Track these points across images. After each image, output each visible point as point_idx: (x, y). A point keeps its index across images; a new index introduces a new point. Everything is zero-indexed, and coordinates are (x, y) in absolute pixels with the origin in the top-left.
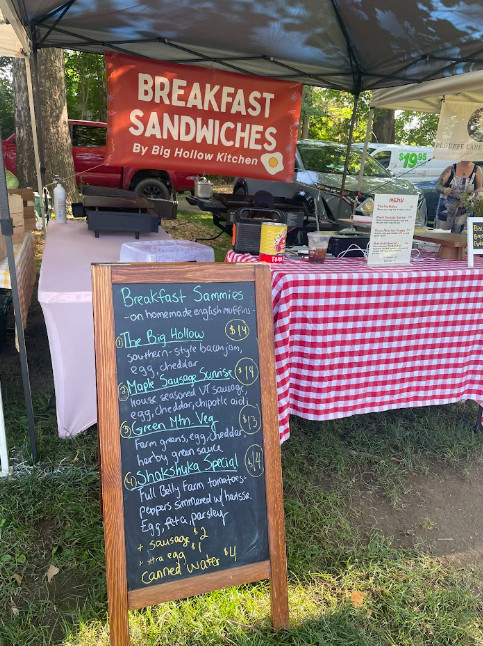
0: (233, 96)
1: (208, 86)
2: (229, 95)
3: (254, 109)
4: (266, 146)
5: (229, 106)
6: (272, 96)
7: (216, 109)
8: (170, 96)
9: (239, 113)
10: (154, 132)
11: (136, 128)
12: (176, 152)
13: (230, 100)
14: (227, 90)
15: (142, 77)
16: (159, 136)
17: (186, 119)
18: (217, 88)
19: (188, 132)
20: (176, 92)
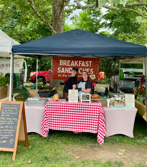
0: (81, 63)
3: (87, 65)
4: (91, 73)
5: (81, 65)
6: (92, 62)
7: (78, 66)
8: (67, 64)
9: (83, 66)
11: (59, 71)
12: (68, 76)
14: (80, 61)
15: (60, 61)
16: (64, 73)
17: (70, 68)
18: (77, 61)
20: (68, 63)
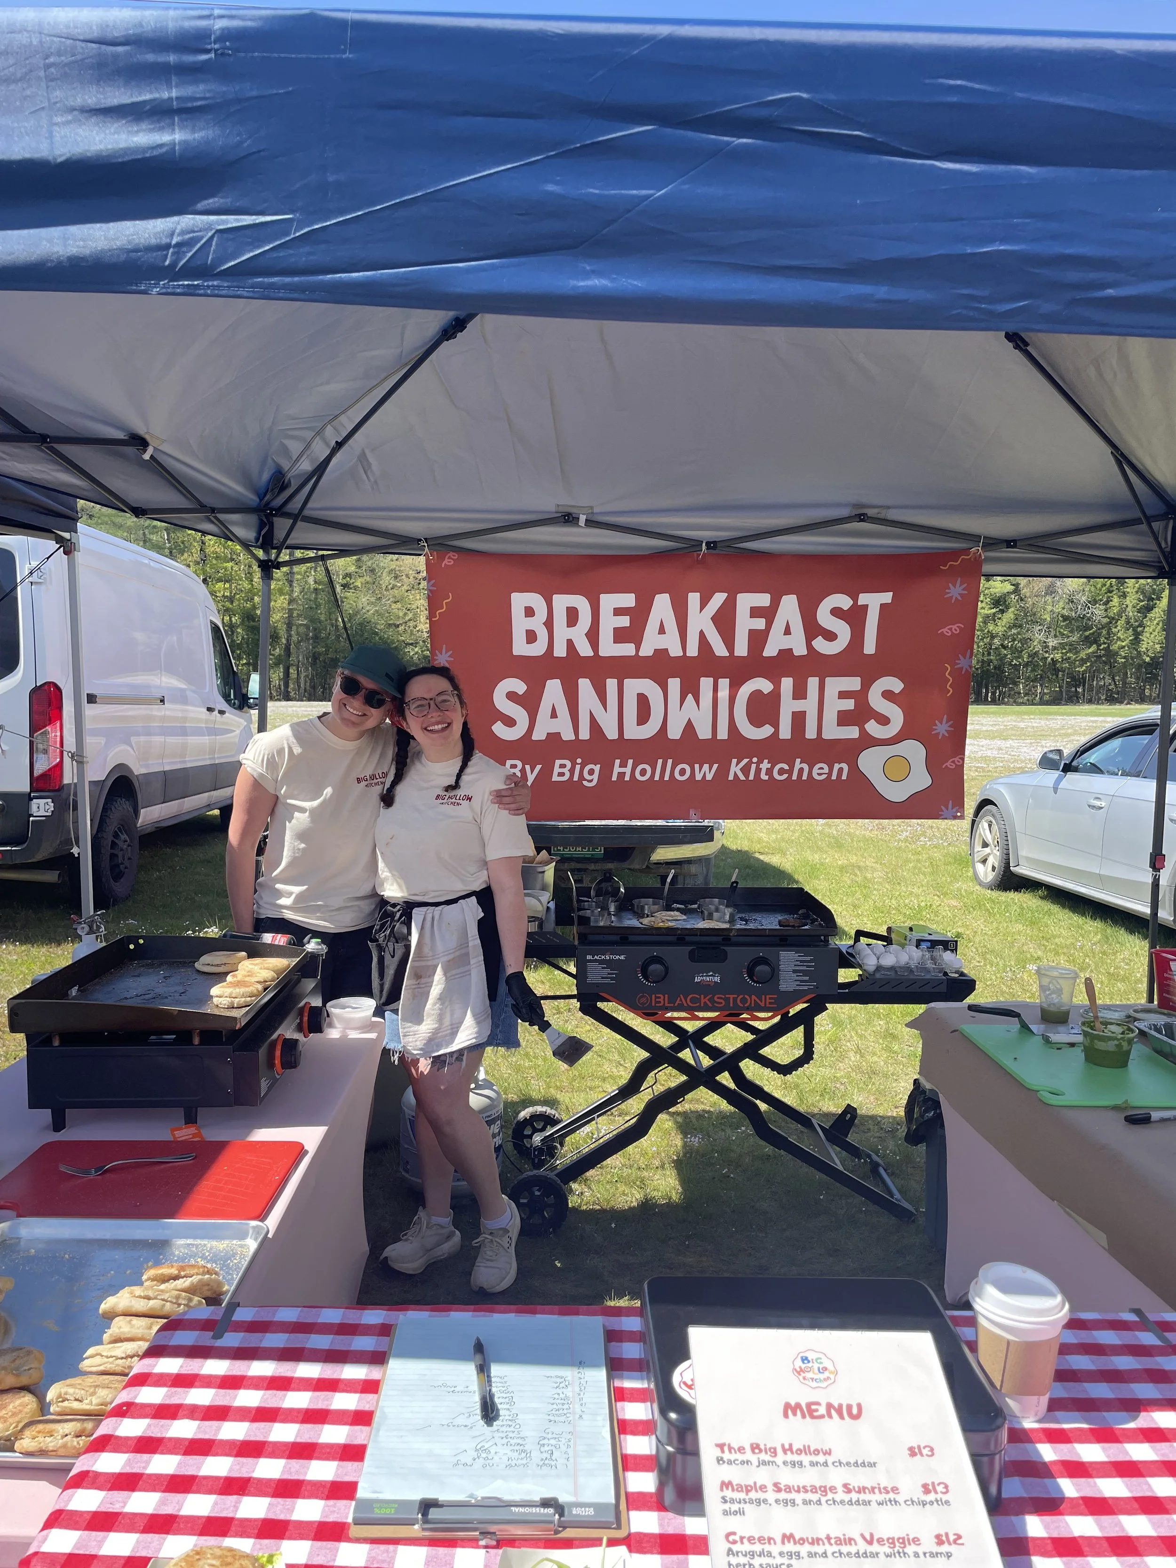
0: (768, 614)
1: (694, 599)
2: (755, 612)
3: (831, 636)
4: (873, 728)
5: (758, 639)
6: (887, 597)
7: (720, 649)
8: (593, 636)
9: (786, 653)
10: (553, 727)
11: (510, 722)
12: (617, 769)
13: (760, 624)
14: (746, 601)
15: (519, 600)
16: (568, 735)
17: (635, 686)
18: (719, 599)
19: (644, 715)
20: (609, 623)
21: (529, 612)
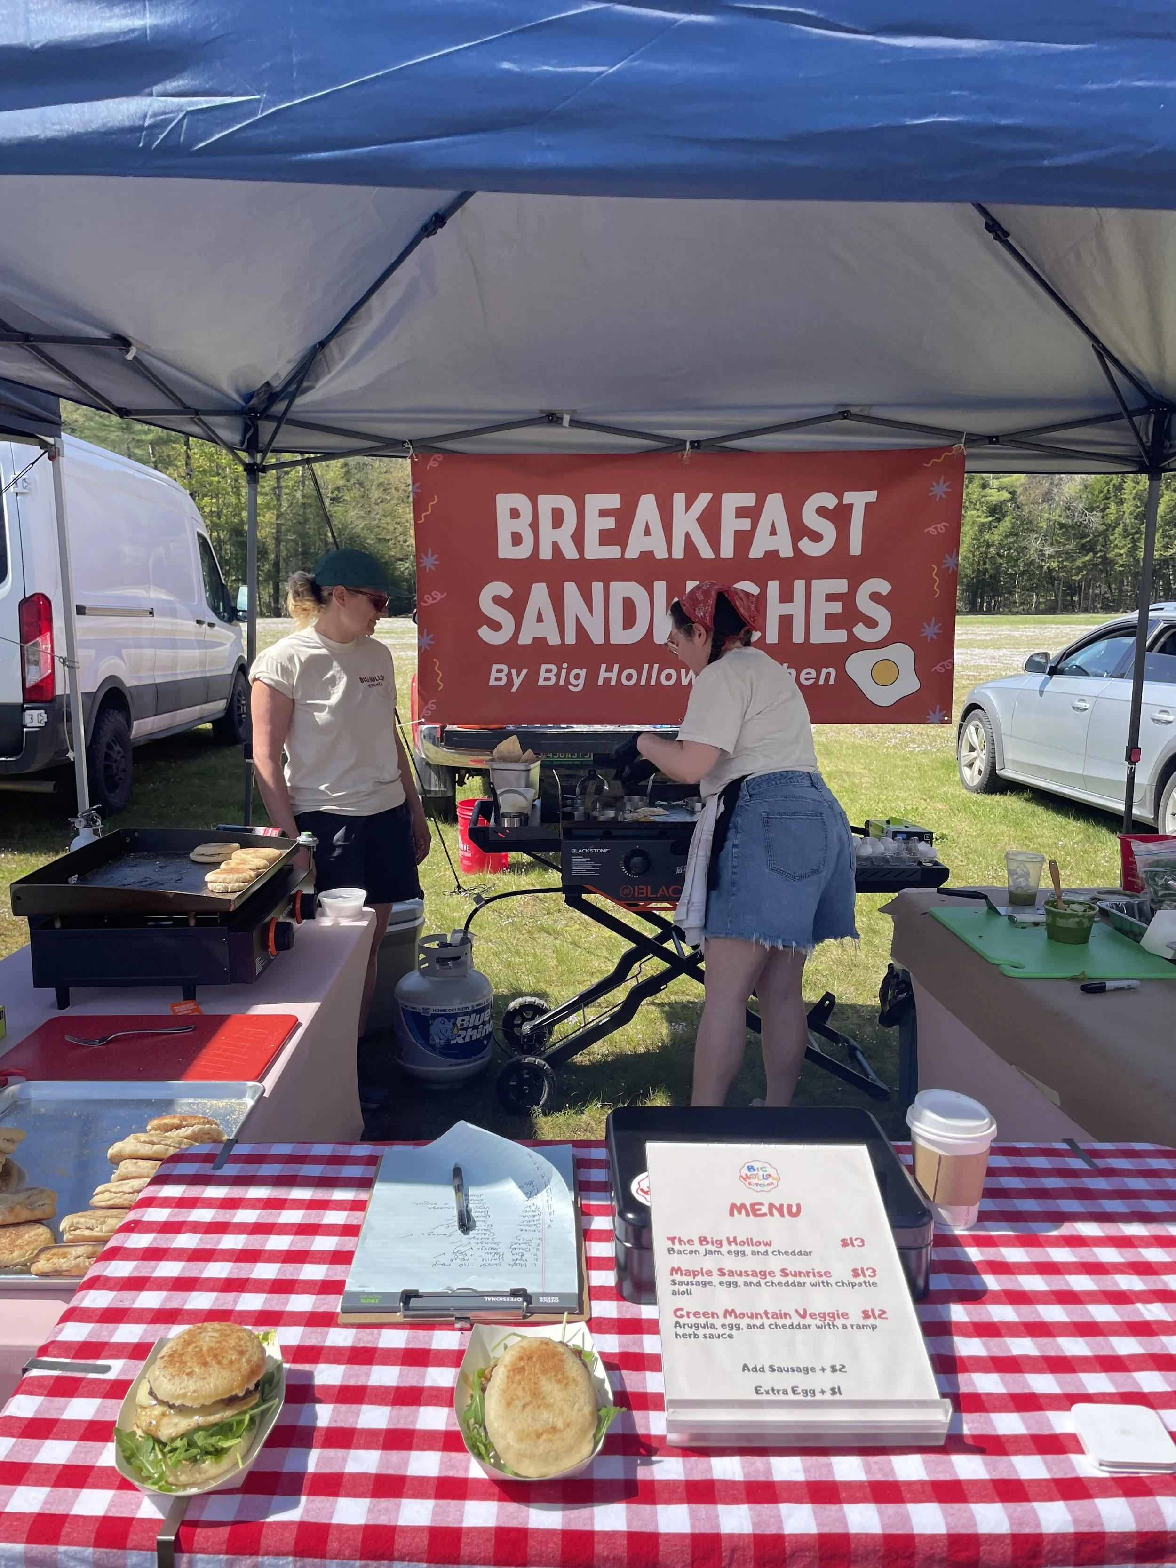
0: (753, 513)
1: (679, 499)
2: (741, 512)
3: (816, 537)
4: (861, 631)
5: (744, 540)
7: (706, 552)
8: (578, 538)
9: (772, 555)
10: (539, 630)
11: (496, 626)
12: (603, 674)
13: (745, 524)
14: (732, 501)
15: (505, 502)
16: (554, 639)
17: (620, 589)
18: (704, 499)
19: (629, 620)
20: (595, 525)
21: (515, 514)
